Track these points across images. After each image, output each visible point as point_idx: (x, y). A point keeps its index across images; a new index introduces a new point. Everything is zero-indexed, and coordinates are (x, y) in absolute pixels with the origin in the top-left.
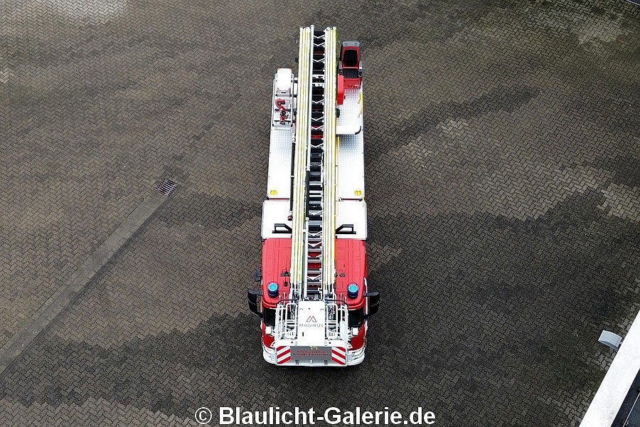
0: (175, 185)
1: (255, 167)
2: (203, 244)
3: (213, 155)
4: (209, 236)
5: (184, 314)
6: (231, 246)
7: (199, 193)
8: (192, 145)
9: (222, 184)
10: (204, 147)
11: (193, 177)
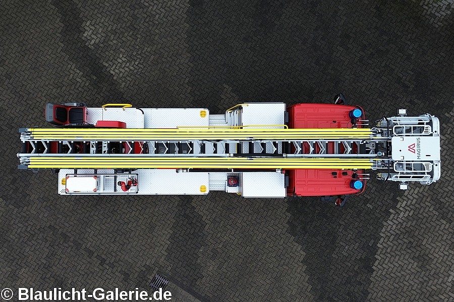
0: (157, 276)
1: (138, 207)
2: (220, 246)
3: (123, 246)
4: (212, 241)
5: (288, 256)
6: (222, 222)
7: (166, 254)
8: (112, 266)
9: (156, 235)
10: (114, 254)
11: (149, 261)
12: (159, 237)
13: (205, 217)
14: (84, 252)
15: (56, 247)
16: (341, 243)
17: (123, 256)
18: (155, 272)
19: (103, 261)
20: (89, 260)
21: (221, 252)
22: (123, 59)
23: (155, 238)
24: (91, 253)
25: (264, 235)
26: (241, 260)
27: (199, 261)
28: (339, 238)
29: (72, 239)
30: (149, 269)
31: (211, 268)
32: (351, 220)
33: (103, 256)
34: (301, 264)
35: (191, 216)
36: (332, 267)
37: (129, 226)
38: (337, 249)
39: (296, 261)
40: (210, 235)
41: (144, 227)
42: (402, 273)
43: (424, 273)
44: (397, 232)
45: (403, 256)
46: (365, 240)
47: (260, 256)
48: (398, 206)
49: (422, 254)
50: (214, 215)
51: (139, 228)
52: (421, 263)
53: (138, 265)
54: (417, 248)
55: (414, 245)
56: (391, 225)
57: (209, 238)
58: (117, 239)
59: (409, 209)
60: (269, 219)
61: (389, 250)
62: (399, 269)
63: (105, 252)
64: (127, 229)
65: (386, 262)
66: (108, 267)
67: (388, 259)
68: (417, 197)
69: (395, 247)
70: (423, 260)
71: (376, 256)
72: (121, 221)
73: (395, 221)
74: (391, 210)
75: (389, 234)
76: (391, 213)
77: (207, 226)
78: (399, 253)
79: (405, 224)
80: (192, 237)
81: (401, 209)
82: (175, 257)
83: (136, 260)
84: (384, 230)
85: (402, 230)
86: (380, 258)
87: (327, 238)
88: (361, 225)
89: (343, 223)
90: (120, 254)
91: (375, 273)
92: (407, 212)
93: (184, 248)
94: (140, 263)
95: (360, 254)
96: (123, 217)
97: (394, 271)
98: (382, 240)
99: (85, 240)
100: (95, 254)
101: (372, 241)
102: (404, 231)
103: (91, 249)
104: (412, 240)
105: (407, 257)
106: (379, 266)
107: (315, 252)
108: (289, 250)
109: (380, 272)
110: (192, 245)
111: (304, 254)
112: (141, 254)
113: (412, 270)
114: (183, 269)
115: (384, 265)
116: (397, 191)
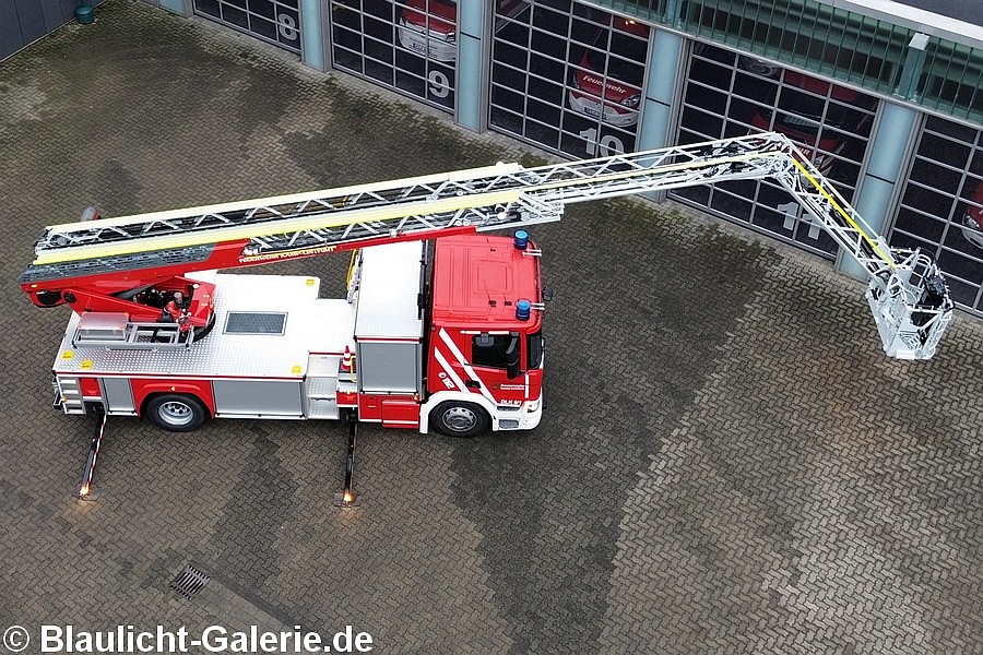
0: (188, 570)
2: (320, 522)
4: (305, 514)
7: (213, 532)
9: (200, 501)
11: (177, 543)
12: (205, 505)
13: (297, 476)
14: (53, 524)
17: (129, 533)
18: (185, 562)
19: (87, 541)
21: (321, 530)
24: (67, 526)
25: (406, 505)
26: (358, 545)
28: (547, 513)
29: (37, 503)
30: (175, 557)
32: (568, 485)
34: (474, 553)
35: (272, 472)
36: (534, 559)
37: (152, 486)
38: (543, 531)
39: (464, 548)
40: (304, 504)
41: (178, 488)
42: (670, 572)
43: (711, 573)
44: (655, 506)
45: (668, 545)
46: (595, 518)
47: (397, 538)
48: (652, 468)
49: (703, 543)
50: (315, 473)
51: (170, 490)
52: (703, 558)
54: (694, 532)
55: (688, 527)
56: (641, 495)
57: (300, 508)
59: (673, 473)
60: (417, 480)
61: (641, 535)
62: (664, 565)
63: (95, 526)
64: (148, 491)
65: (637, 554)
66: (93, 551)
67: (640, 550)
68: (683, 455)
69: (652, 530)
70: (708, 552)
71: (618, 543)
72: (137, 478)
73: (648, 490)
74: (639, 473)
75: (639, 510)
76: (640, 478)
78: (660, 540)
79: (666, 494)
80: (269, 506)
81: (658, 472)
82: (229, 538)
83: (153, 541)
84: (629, 502)
85: (662, 503)
86: (625, 548)
87: (523, 512)
88: (586, 494)
91: (617, 571)
92: (669, 478)
93: (249, 524)
94: (159, 545)
95: (587, 540)
97: (654, 569)
98: (627, 518)
100: (75, 529)
101: (609, 520)
102: (668, 506)
103: (70, 519)
104: (683, 521)
105: (676, 546)
106: (624, 560)
107: (500, 533)
109: (627, 569)
112: (164, 532)
113: (688, 568)
114: (242, 558)
115: (634, 559)
116: (647, 445)
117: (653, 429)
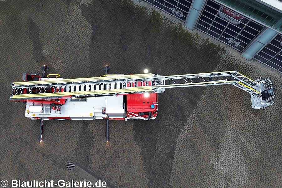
0: (70, 162)
1: (62, 128)
2: (101, 147)
3: (54, 147)
4: (97, 145)
5: (133, 152)
6: (102, 136)
7: (75, 151)
8: (48, 157)
10: (49, 151)
11: (66, 155)
12: (72, 143)
13: (94, 133)
14: (35, 150)
15: (21, 148)
16: (158, 145)
17: (54, 152)
18: (69, 160)
19: (44, 155)
20: (37, 154)
21: (101, 150)
22: (60, 62)
23: (70, 144)
24: (38, 151)
25: (122, 142)
26: (111, 154)
27: (90, 155)
28: (157, 143)
29: (29, 144)
30: (66, 159)
31: (96, 158)
32: (163, 134)
33: (44, 152)
34: (139, 155)
35: (88, 132)
36: (154, 157)
37: (58, 138)
38: (156, 148)
39: (137, 154)
40: (97, 142)
41: (65, 138)
43: (198, 159)
45: (187, 151)
46: (169, 144)
47: (120, 151)
48: (184, 128)
49: (196, 150)
50: (99, 132)
51: (62, 139)
52: (196, 155)
53: (61, 157)
54: (194, 147)
55: (193, 146)
56: (181, 137)
57: (96, 143)
58: (52, 144)
60: (125, 134)
61: (181, 149)
62: (186, 158)
63: (45, 151)
65: (180, 154)
66: (46, 158)
67: (180, 153)
68: (193, 123)
69: (184, 147)
70: (197, 153)
71: (175, 151)
72: (54, 135)
73: (183, 135)
74: (181, 129)
75: (181, 141)
76: (181, 131)
77: (95, 138)
78: (185, 150)
79: (188, 136)
80: (88, 143)
81: (186, 129)
82: (79, 153)
83: (60, 154)
84: (178, 139)
85: (186, 139)
86: (177, 152)
87: (152, 143)
88: (167, 136)
89: (159, 135)
90: (52, 151)
91: (174, 159)
92: (189, 130)
93: (83, 148)
94: (62, 155)
95: (167, 151)
96: (55, 133)
97: (184, 159)
98: (178, 143)
99: (35, 144)
100: (40, 151)
101: (173, 144)
102: (188, 139)
103: (39, 149)
104: (192, 144)
105: (189, 152)
106: (176, 156)
107: (146, 149)
108: (134, 149)
109: (177, 159)
110: (88, 147)
111: (141, 150)
112: (63, 151)
113: (192, 158)
114: (83, 159)
115: (179, 156)
116: (184, 120)
117: (185, 115)
